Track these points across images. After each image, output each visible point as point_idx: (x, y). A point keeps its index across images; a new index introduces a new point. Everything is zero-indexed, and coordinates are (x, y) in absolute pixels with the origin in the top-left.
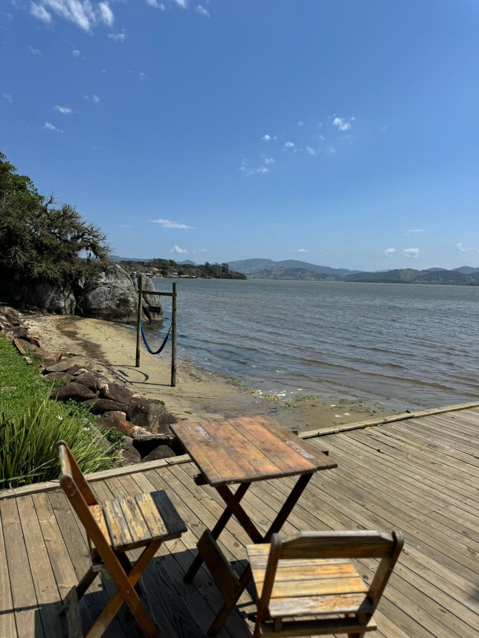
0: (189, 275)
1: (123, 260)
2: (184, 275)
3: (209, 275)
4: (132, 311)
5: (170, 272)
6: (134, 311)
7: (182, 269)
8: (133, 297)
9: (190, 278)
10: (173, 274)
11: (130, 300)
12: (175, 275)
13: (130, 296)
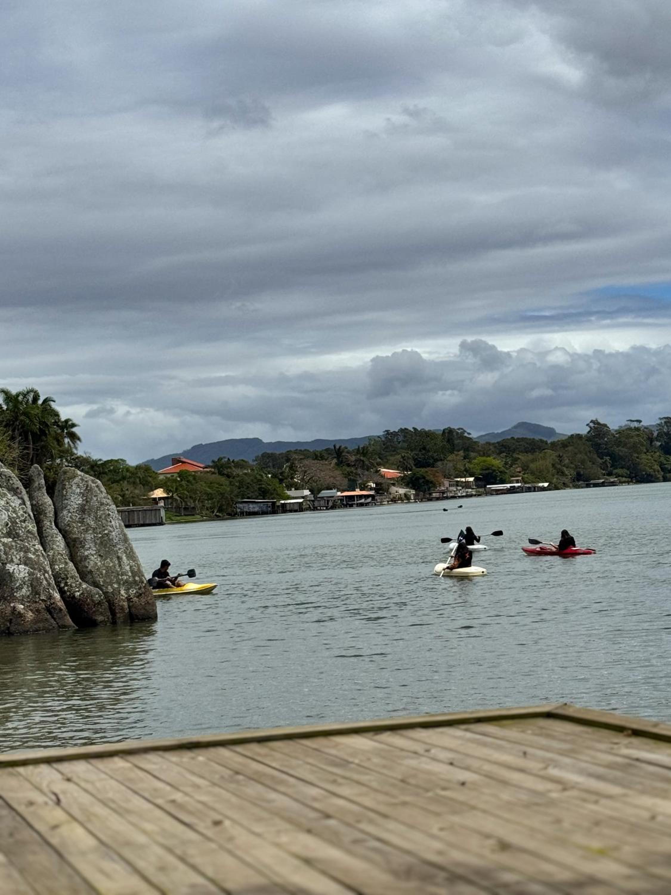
0: (524, 481)
1: (269, 452)
2: (503, 482)
3: (610, 474)
4: (20, 615)
5: (447, 476)
6: (30, 615)
7: (496, 462)
8: (26, 562)
9: (529, 490)
10: (457, 484)
11: (11, 575)
12: (467, 485)
13: (17, 556)
